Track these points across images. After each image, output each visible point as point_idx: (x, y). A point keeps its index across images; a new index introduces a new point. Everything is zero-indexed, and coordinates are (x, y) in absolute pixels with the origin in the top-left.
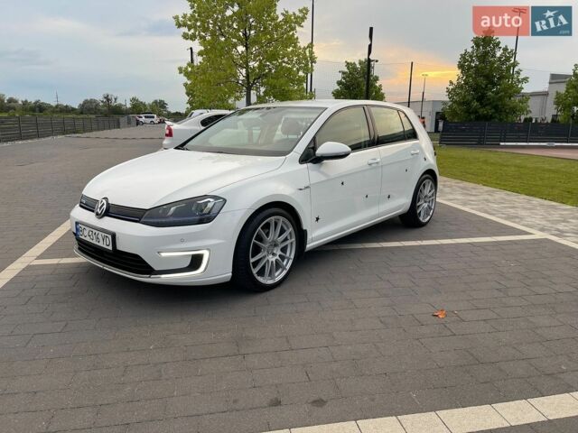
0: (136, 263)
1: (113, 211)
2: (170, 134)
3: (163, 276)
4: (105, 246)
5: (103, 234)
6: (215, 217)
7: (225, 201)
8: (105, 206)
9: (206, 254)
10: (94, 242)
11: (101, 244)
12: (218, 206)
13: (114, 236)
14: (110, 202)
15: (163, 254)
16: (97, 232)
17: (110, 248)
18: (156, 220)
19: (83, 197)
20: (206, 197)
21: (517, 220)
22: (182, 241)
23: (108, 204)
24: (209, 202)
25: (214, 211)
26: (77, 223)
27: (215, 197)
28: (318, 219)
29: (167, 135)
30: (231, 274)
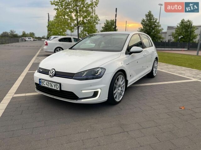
0: (71, 95)
1: (58, 74)
2: (47, 44)
3: (82, 100)
4: (55, 89)
5: (55, 84)
6: (103, 76)
7: (105, 69)
8: (54, 72)
9: (99, 91)
10: (49, 87)
11: (53, 88)
12: (103, 71)
13: (60, 84)
14: (56, 70)
15: (83, 91)
16: (51, 83)
17: (59, 89)
18: (79, 78)
19: (40, 68)
20: (98, 68)
21: (183, 74)
22: (91, 86)
23: (55, 71)
24: (99, 70)
25: (102, 74)
26: (40, 79)
27: (102, 68)
28: (131, 76)
29: (45, 45)
30: (107, 98)
